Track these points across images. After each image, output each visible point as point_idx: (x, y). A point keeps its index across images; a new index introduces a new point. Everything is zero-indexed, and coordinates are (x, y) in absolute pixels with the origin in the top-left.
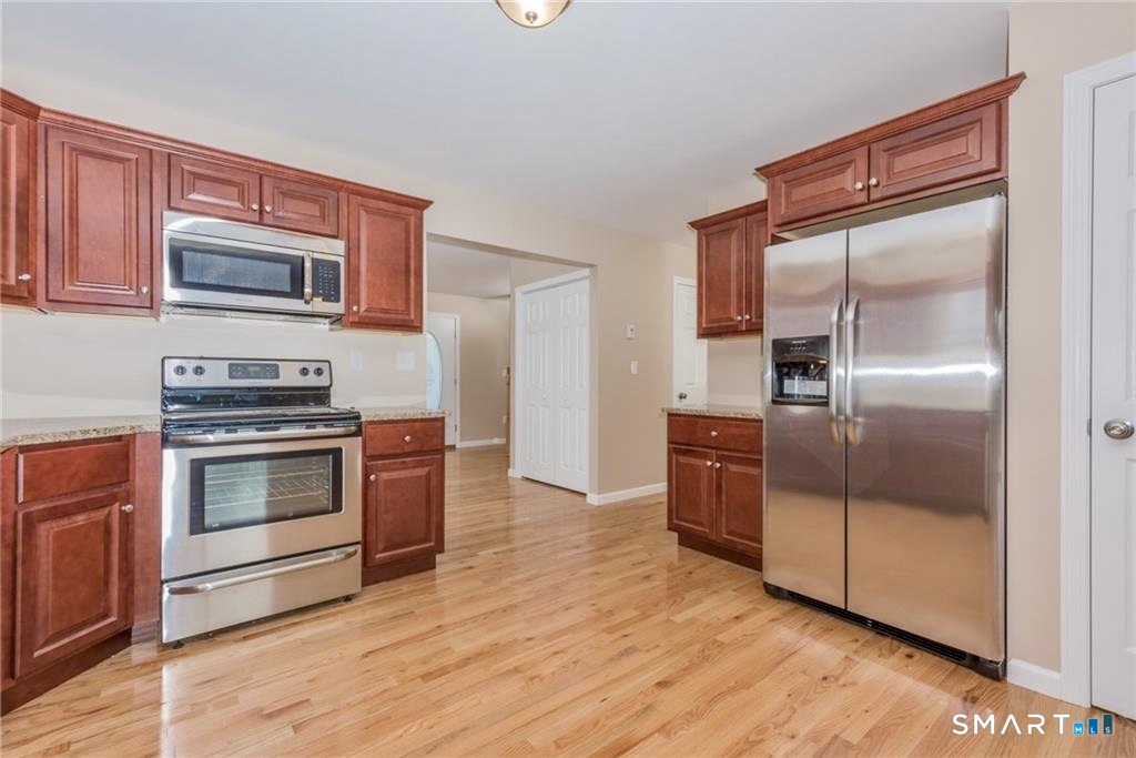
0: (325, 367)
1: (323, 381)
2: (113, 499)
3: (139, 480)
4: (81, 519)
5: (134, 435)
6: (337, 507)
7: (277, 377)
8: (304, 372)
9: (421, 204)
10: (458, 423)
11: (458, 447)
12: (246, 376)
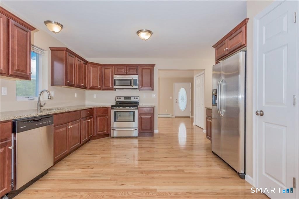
0: (138, 97)
1: (138, 100)
2: (106, 116)
3: (109, 113)
4: (102, 117)
5: (108, 107)
6: (134, 121)
7: (130, 99)
8: (135, 98)
9: (153, 66)
10: (191, 111)
11: (191, 117)
12: (126, 99)
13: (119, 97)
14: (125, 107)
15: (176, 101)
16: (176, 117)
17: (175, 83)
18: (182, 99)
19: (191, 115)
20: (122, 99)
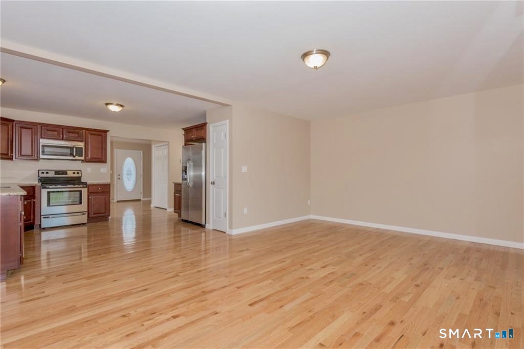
0: (80, 172)
1: (79, 175)
2: (32, 198)
3: (37, 195)
5: (36, 186)
6: (80, 203)
7: (67, 174)
8: (74, 173)
9: (106, 132)
10: (142, 191)
11: (142, 200)
12: (59, 174)
13: (45, 172)
14: (56, 185)
15: (118, 177)
16: (118, 201)
17: (118, 150)
18: (129, 174)
19: (142, 197)
20: (51, 174)
